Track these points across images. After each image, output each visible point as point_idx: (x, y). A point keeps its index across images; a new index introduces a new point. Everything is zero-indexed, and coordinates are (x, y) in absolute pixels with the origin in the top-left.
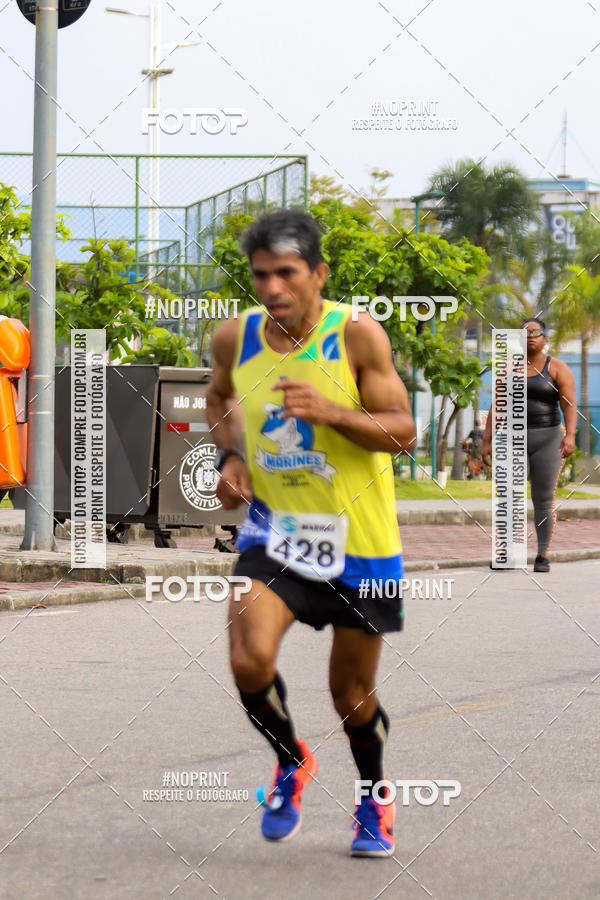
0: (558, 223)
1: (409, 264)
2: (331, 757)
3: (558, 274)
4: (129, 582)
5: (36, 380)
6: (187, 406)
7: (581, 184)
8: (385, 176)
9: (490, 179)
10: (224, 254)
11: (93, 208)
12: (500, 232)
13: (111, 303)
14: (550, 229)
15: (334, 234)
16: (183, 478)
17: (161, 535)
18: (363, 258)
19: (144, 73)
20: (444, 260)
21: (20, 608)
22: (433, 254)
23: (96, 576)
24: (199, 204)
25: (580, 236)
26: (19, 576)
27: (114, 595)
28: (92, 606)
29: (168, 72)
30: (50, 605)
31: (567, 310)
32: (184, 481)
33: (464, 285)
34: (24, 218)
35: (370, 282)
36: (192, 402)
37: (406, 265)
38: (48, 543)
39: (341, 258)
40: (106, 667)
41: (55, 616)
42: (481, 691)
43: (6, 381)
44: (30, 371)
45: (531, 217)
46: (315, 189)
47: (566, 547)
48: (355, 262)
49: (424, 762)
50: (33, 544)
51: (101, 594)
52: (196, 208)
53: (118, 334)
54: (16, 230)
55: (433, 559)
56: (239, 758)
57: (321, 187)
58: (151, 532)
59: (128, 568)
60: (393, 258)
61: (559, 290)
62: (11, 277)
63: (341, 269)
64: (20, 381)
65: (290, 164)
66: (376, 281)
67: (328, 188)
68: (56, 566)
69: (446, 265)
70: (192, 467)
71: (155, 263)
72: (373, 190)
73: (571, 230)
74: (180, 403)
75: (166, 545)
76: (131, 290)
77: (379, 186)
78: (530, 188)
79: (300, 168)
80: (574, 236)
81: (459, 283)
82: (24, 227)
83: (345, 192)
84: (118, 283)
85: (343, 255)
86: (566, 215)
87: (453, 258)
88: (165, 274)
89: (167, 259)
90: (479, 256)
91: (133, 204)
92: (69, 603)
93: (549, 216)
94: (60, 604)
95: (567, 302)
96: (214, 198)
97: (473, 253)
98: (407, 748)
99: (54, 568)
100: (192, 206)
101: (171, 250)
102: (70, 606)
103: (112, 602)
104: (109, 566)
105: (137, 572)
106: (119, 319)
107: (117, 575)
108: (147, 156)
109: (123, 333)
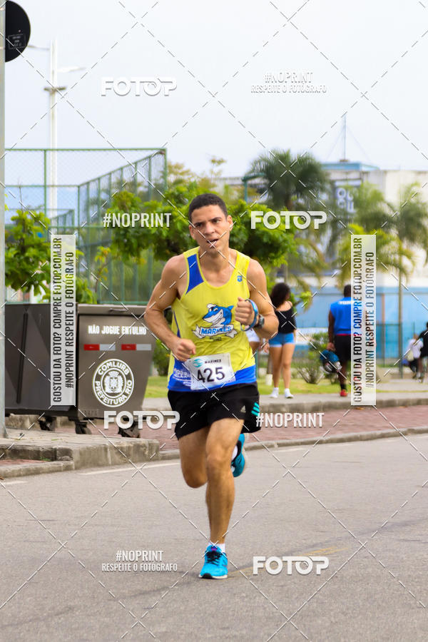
0: (341, 193)
3: (341, 231)
4: (61, 460)
6: (98, 332)
7: (356, 166)
8: (221, 162)
9: (294, 163)
11: (20, 187)
12: (301, 201)
13: (34, 257)
14: (335, 198)
17: (80, 425)
19: (46, 89)
23: (37, 455)
24: (88, 183)
25: (357, 202)
27: (51, 470)
28: (36, 478)
29: (62, 89)
30: (6, 477)
33: (285, 241)
36: (101, 329)
37: (243, 227)
38: (1, 432)
40: (55, 524)
41: (11, 485)
42: (327, 539)
45: (323, 190)
46: (171, 172)
51: (41, 469)
52: (86, 186)
55: (274, 439)
56: (163, 592)
57: (175, 170)
58: (73, 422)
59: (60, 450)
61: (342, 242)
65: (154, 155)
67: (180, 171)
68: (8, 448)
71: (56, 225)
72: (212, 172)
73: (350, 198)
74: (93, 330)
75: (83, 432)
76: (47, 247)
77: (216, 169)
78: (323, 169)
79: (161, 157)
80: (352, 203)
81: (281, 240)
83: (191, 174)
84: (38, 242)
86: (346, 188)
89: (65, 223)
91: (42, 183)
92: (19, 476)
93: (334, 189)
94: (13, 476)
96: (99, 179)
99: (7, 450)
100: (82, 185)
101: (68, 216)
102: (20, 478)
103: (49, 475)
104: (46, 448)
105: (67, 453)
106: (40, 267)
107: (52, 455)
108: (52, 150)
109: (43, 277)
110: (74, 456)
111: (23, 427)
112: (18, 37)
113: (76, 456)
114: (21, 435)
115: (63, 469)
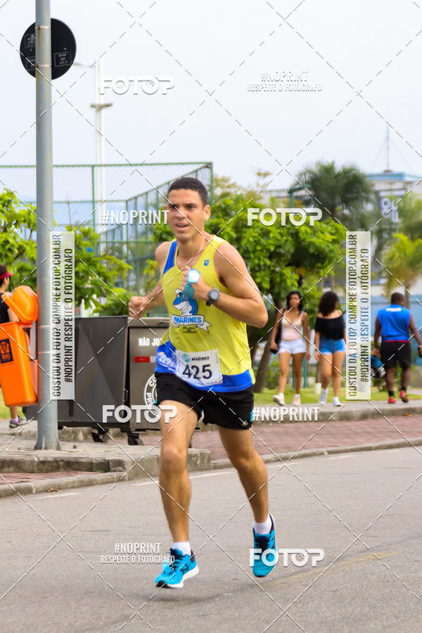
0: (385, 204)
1: (292, 237)
2: (282, 597)
3: (386, 240)
4: (114, 471)
5: (43, 329)
6: (148, 345)
7: (400, 176)
8: (266, 175)
9: (339, 174)
10: (161, 234)
11: (68, 203)
12: (346, 212)
13: (84, 271)
14: (380, 208)
15: (238, 218)
16: (147, 396)
17: (132, 436)
18: (260, 234)
19: (93, 106)
20: (316, 234)
21: (39, 492)
22: (309, 230)
23: (91, 467)
24: (136, 198)
25: (402, 212)
26: (36, 468)
27: (104, 481)
28: (90, 489)
29: (108, 105)
30: (60, 489)
31: (395, 265)
32: (147, 397)
33: (331, 251)
34: (22, 213)
35: (265, 251)
36: (151, 341)
37: (290, 238)
38: (54, 445)
39: (244, 235)
40: (109, 534)
41: (64, 497)
42: (377, 544)
43: (21, 330)
44: (38, 323)
45: (368, 200)
46: (218, 185)
47: (414, 436)
48: (254, 237)
49: (349, 599)
50: (44, 446)
51: (95, 480)
52: (133, 201)
53: (90, 293)
54: (17, 222)
55: (323, 447)
56: (217, 599)
57: (222, 183)
58: (125, 434)
59: (112, 461)
60: (280, 234)
61: (387, 251)
62: (15, 255)
63: (244, 242)
64: (31, 330)
65: (201, 169)
66: (268, 250)
67: (227, 185)
68: (62, 461)
69: (318, 237)
70: (152, 387)
71: (105, 240)
72: (258, 185)
73: (395, 208)
74: (143, 342)
75: (136, 443)
76: (97, 262)
77: (262, 181)
78: (368, 180)
79: (207, 171)
80: (397, 213)
81: (327, 250)
82: (23, 219)
83: (238, 187)
84: (87, 257)
85: (246, 232)
86: (391, 199)
87: (322, 232)
88: (113, 248)
89: (113, 238)
90: (341, 231)
91: (91, 199)
92: (73, 487)
93: (379, 199)
94: (67, 488)
95: (395, 259)
96: (147, 193)
97: (336, 229)
98: (334, 588)
99: (61, 463)
100: (130, 200)
101: (117, 230)
102: (74, 490)
103: (103, 486)
104: (99, 460)
105: (120, 463)
106: (89, 282)
107: (105, 466)
108: (100, 166)
109: (93, 291)
110: (126, 466)
111: (76, 439)
112: (65, 55)
113: (129, 467)
114: (74, 447)
115: (116, 480)
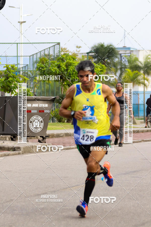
0: (123, 58)
3: (123, 71)
4: (17, 151)
6: (31, 106)
7: (129, 48)
8: (80, 47)
9: (106, 47)
11: (6, 56)
12: (109, 61)
13: (11, 80)
14: (121, 60)
15: (67, 62)
19: (19, 22)
23: (8, 149)
25: (129, 62)
27: (13, 154)
28: (8, 157)
31: (126, 80)
35: (76, 74)
40: (11, 172)
45: (116, 57)
46: (62, 51)
48: (72, 69)
51: (10, 154)
52: (32, 56)
59: (17, 147)
61: (124, 75)
63: (69, 71)
65: (56, 45)
67: (65, 51)
71: (22, 70)
72: (76, 51)
73: (127, 60)
74: (29, 105)
76: (16, 77)
77: (78, 50)
78: (116, 50)
79: (58, 45)
80: (127, 62)
81: (99, 74)
83: (69, 51)
84: (13, 75)
85: (69, 67)
86: (125, 56)
87: (97, 68)
88: (25, 73)
89: (25, 69)
90: (104, 67)
91: (16, 55)
93: (121, 57)
95: (126, 78)
96: (37, 53)
97: (102, 66)
101: (26, 67)
102: (2, 157)
103: (13, 156)
104: (12, 147)
105: (19, 148)
106: (13, 84)
107: (14, 149)
108: (20, 43)
109: (14, 88)
110: (21, 149)
113: (22, 149)
114: (3, 142)
115: (17, 154)
